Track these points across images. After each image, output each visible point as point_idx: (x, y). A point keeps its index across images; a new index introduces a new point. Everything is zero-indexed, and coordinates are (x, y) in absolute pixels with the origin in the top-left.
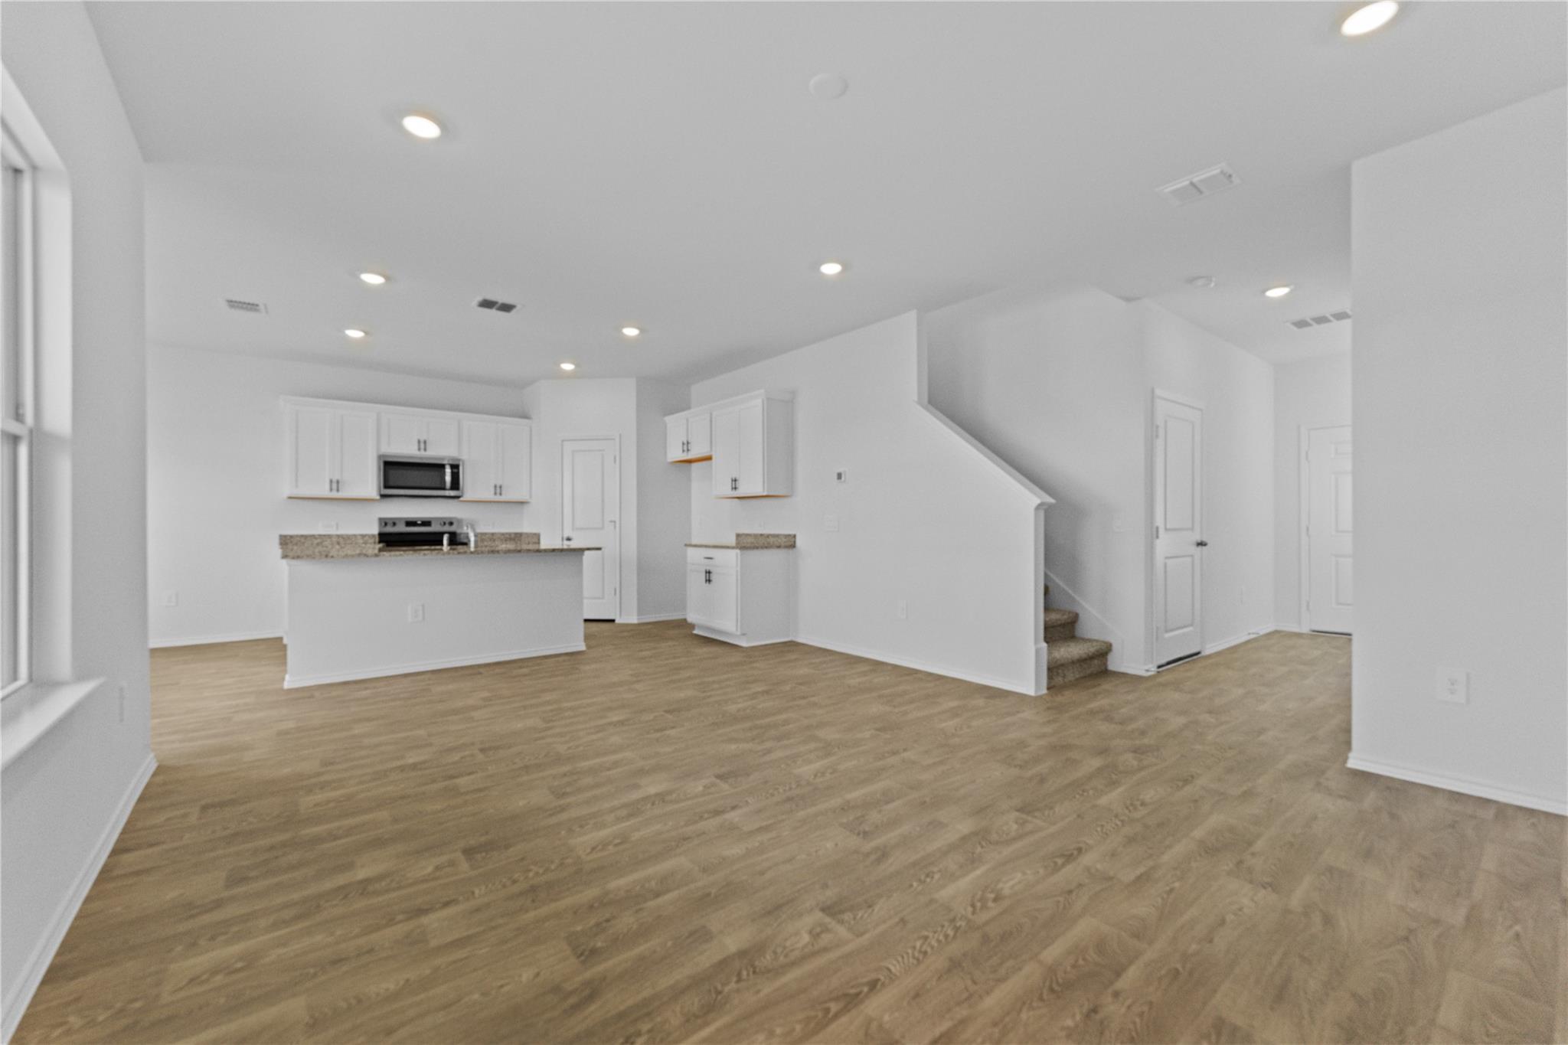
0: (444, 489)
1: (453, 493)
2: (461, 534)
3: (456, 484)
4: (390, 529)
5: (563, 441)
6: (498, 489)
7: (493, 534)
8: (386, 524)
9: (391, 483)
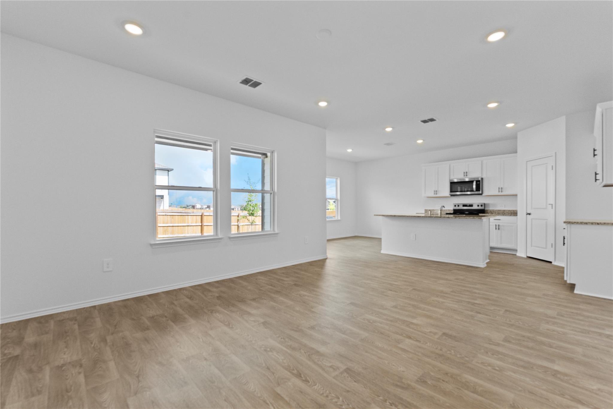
0: (473, 191)
1: (476, 193)
2: (488, 210)
3: (478, 189)
4: (457, 208)
5: (527, 162)
6: (501, 189)
7: (504, 211)
8: (455, 206)
9: (453, 190)
